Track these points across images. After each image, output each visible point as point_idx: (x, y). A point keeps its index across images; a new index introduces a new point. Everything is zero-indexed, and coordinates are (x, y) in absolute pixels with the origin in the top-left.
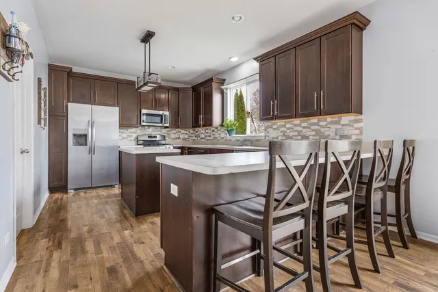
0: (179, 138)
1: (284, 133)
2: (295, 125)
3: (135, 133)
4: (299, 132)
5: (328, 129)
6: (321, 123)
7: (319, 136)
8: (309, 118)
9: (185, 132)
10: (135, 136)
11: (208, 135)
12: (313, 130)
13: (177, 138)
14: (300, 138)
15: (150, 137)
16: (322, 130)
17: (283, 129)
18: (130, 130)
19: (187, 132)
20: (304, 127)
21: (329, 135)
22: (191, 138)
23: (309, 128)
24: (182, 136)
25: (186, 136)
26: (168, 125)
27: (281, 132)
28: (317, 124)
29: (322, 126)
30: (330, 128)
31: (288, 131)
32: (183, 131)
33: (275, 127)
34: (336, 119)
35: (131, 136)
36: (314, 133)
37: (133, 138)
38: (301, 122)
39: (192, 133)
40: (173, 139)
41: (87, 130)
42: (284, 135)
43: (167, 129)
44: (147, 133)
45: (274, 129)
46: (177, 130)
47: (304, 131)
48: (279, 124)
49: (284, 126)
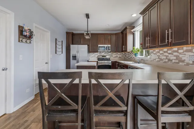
0: (117, 57)
1: (159, 56)
2: (165, 52)
3: (97, 55)
4: (167, 56)
5: (184, 55)
6: (180, 51)
7: (179, 60)
8: (173, 47)
9: (120, 54)
10: (97, 56)
11: (129, 55)
12: (175, 56)
13: (116, 57)
14: (167, 60)
15: (103, 56)
16: (181, 56)
17: (158, 54)
18: (95, 54)
19: (121, 54)
20: (169, 54)
21: (185, 60)
22: (123, 57)
23: (172, 54)
24: (118, 56)
25: (121, 56)
26: (110, 51)
27: (157, 56)
28: (177, 51)
29: (180, 53)
30: (185, 54)
31: (161, 56)
32: (119, 53)
33: (154, 52)
34: (190, 48)
35: (95, 56)
36: (175, 58)
37: (96, 57)
38: (168, 50)
39: (124, 55)
40: (114, 57)
41: (76, 54)
42: (159, 58)
43: (111, 53)
44: (102, 55)
45: (154, 54)
46: (116, 53)
47: (170, 56)
48: (156, 51)
49: (159, 52)
